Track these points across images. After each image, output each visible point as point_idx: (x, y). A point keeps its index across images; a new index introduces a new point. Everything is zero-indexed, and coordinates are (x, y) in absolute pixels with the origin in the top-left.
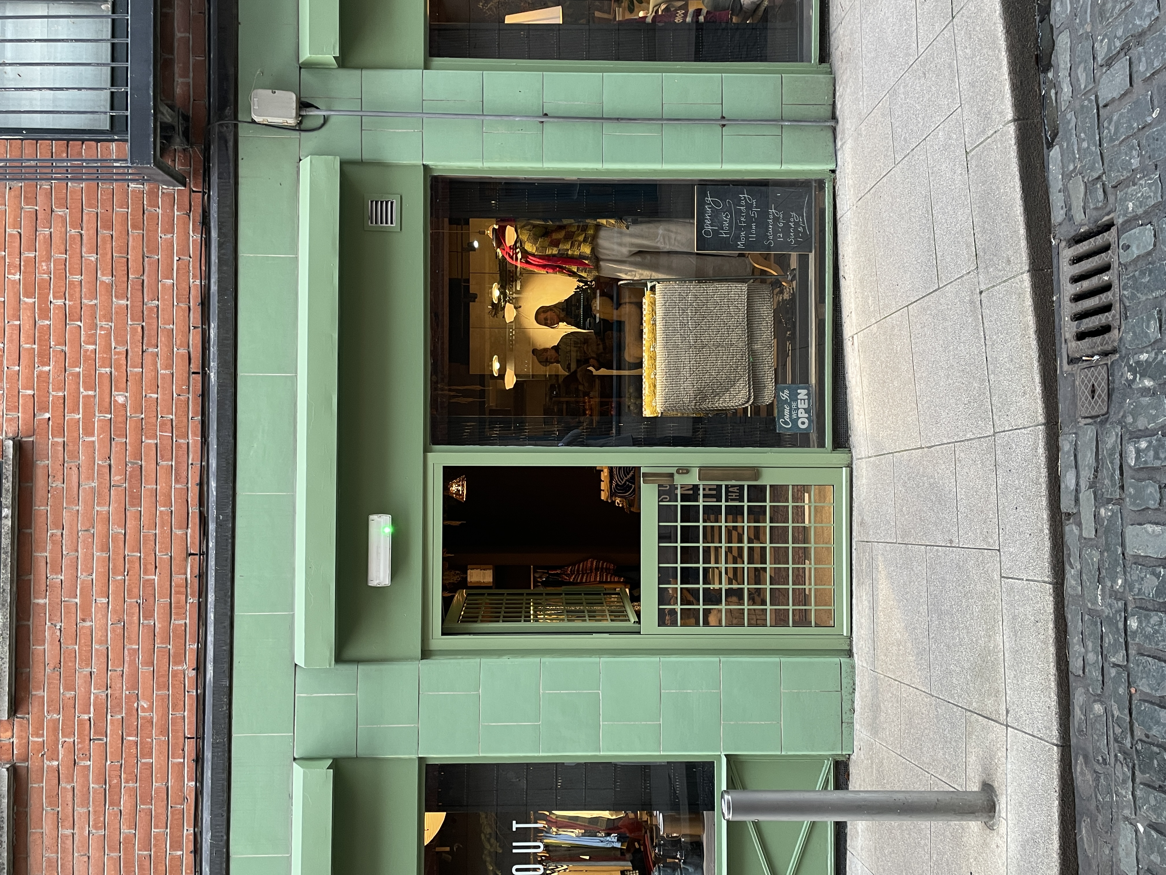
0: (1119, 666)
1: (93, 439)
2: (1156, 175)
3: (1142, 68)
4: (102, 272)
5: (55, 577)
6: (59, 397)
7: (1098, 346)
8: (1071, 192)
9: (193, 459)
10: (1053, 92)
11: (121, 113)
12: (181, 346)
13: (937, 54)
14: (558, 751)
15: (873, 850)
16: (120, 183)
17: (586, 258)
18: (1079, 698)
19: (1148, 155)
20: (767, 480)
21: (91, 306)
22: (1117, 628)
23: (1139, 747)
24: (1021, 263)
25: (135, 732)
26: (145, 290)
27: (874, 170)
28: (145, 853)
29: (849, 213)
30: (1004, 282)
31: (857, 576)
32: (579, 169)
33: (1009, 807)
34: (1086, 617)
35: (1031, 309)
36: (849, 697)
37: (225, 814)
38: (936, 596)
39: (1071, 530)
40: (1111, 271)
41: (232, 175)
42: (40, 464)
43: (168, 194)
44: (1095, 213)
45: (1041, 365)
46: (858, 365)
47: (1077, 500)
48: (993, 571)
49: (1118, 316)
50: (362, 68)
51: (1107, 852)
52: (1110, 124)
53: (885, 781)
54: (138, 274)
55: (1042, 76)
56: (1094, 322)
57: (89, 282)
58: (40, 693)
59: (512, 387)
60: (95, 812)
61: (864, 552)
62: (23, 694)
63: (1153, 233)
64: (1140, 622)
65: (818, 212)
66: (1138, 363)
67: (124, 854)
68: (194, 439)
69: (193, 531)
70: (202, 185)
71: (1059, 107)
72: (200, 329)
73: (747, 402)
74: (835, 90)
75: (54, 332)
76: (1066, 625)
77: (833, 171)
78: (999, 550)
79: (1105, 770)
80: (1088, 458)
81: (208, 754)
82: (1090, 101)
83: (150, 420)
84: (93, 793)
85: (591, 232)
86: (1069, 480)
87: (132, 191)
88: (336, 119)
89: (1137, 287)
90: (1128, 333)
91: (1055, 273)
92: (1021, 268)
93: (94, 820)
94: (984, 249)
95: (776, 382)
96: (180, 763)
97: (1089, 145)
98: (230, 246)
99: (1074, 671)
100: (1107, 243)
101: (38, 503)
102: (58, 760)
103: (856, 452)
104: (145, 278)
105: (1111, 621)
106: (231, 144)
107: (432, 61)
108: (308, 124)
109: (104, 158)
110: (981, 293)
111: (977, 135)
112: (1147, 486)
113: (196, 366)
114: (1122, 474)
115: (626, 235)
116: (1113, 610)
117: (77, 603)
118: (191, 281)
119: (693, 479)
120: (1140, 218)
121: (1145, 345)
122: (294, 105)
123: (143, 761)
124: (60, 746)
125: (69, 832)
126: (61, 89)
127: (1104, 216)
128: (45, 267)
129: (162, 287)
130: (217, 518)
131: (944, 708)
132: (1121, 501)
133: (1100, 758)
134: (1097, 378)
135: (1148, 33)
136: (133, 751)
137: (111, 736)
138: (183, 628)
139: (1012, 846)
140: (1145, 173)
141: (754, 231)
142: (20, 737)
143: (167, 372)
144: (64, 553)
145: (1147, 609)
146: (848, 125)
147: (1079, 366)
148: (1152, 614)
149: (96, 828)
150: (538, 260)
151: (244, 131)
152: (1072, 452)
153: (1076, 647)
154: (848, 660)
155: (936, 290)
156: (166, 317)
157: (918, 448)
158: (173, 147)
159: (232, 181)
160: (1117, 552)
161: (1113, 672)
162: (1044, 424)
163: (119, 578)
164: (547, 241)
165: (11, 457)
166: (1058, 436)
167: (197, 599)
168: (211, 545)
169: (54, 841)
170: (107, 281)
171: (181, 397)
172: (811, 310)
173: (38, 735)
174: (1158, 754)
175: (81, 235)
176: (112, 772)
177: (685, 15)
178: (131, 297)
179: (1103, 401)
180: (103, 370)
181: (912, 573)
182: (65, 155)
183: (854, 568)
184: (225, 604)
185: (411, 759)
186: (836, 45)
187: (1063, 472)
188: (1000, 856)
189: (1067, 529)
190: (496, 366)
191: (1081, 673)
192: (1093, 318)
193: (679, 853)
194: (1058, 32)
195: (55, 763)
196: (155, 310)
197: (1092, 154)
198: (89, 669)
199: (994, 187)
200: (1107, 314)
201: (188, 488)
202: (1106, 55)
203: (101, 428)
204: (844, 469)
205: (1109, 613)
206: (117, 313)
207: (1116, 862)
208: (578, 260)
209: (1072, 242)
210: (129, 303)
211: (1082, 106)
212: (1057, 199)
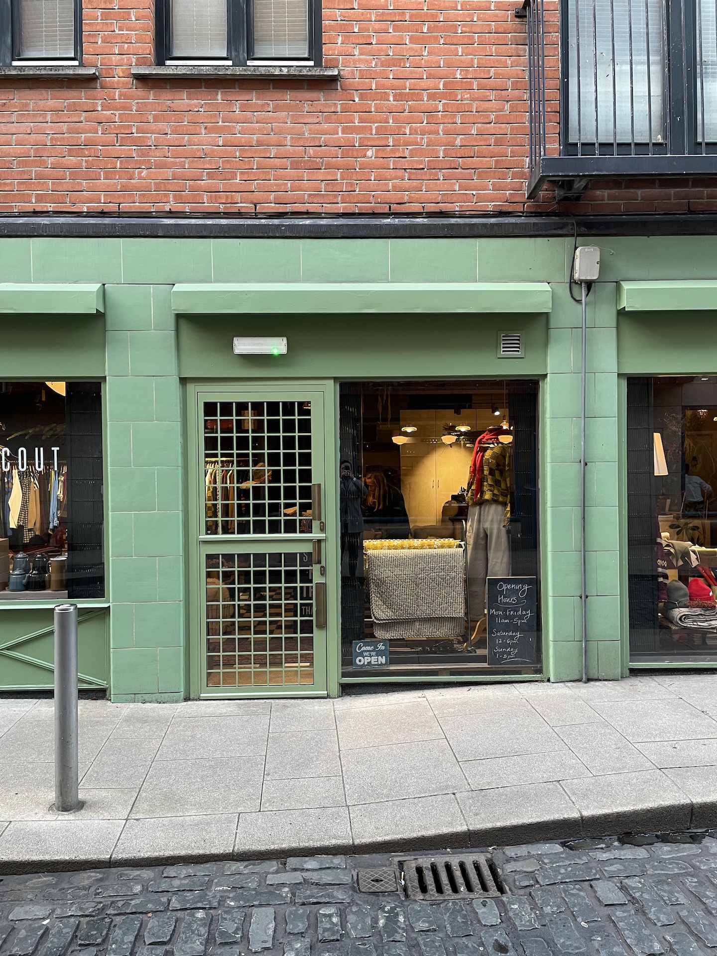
0: (169, 904)
1: (340, 133)
2: (538, 926)
3: (619, 913)
4: (463, 139)
5: (238, 107)
6: (370, 108)
7: (411, 884)
8: (527, 861)
9: (326, 207)
10: (603, 846)
11: (580, 151)
12: (410, 197)
13: (633, 758)
14: (111, 480)
15: (37, 719)
16: (529, 150)
17: (481, 496)
18: (146, 874)
19: (553, 919)
20: (317, 635)
21: (438, 131)
22: (196, 903)
23: (107, 920)
24: (475, 824)
25: (123, 167)
26: (451, 170)
27: (549, 711)
28: (34, 175)
29: (517, 692)
30: (461, 811)
31: (245, 704)
32: (546, 490)
33: (65, 822)
34: (207, 879)
35: (441, 832)
36: (154, 699)
37: (62, 234)
38: (228, 763)
39: (274, 865)
40: (467, 893)
41: (537, 233)
42: (321, 95)
43: (522, 186)
44: (511, 879)
45: (398, 840)
46: (403, 702)
47: (295, 870)
48: (244, 807)
49: (433, 898)
50: (618, 327)
51: (29, 897)
52: (577, 889)
53: (89, 728)
54: (462, 165)
55: (616, 837)
56: (429, 880)
57: (455, 129)
58: (151, 97)
59: (394, 442)
60: (64, 138)
61: (263, 708)
62: (150, 84)
63: (495, 924)
64: (201, 920)
65: (518, 669)
66: (397, 914)
67: (32, 160)
68: (341, 208)
69: (273, 208)
70: (529, 211)
71: (593, 850)
72: (422, 211)
73: (375, 618)
74: (609, 680)
75: (418, 104)
76: (202, 863)
77: (549, 680)
78: (260, 811)
79: (90, 895)
80: (327, 877)
81: (107, 221)
82: (595, 874)
83: (354, 175)
84: (78, 137)
85: (501, 499)
86: (311, 863)
87: (523, 159)
88: (580, 309)
89: (454, 913)
90: (420, 906)
91: (467, 850)
92: (471, 824)
93: (58, 138)
94: (486, 796)
95: (390, 640)
96: (100, 200)
97: (562, 874)
98: (484, 233)
99: (167, 870)
100: (489, 889)
101: (292, 94)
102: (102, 110)
103: (339, 701)
104: (459, 170)
105: (202, 898)
106: (559, 232)
107: (624, 379)
108: (575, 288)
109: (546, 139)
110: (454, 794)
111: (572, 789)
112: (303, 923)
113: (396, 208)
114: (314, 903)
115: (499, 525)
116: (211, 899)
117: (218, 123)
118: (458, 204)
119: (317, 579)
120: (506, 914)
121: (410, 920)
122: (589, 278)
123: (102, 173)
124: (112, 112)
125: (49, 119)
126: (596, 107)
127: (508, 886)
128: (466, 96)
129: (453, 182)
130: (283, 225)
131: (143, 771)
132: (293, 903)
133: (100, 890)
134: (387, 883)
135: (645, 917)
136: (109, 166)
137: (121, 150)
138: (201, 201)
139: (36, 824)
140: (540, 917)
141: (503, 621)
142: (118, 82)
143: (390, 188)
144: (255, 113)
145: (210, 924)
146: (583, 691)
147: (396, 869)
148: (207, 929)
149: (52, 139)
150: (479, 460)
151: (569, 241)
152: (332, 865)
153: (184, 871)
154: (182, 697)
155: (457, 759)
156: (431, 186)
157: (339, 748)
158: (556, 189)
159: (532, 233)
160: (255, 901)
161: (164, 900)
162: (353, 844)
163: (238, 154)
164: (494, 467)
165: (325, 74)
166: (345, 855)
167: (223, 211)
168: (263, 221)
169: (42, 108)
170: (457, 142)
171: (372, 197)
172: (445, 665)
173: (120, 95)
174: (101, 935)
175: (491, 123)
176: (93, 150)
177: (663, 567)
178: (445, 160)
179: (370, 888)
180: (391, 140)
181: (245, 745)
182: (549, 110)
183: (252, 701)
184: (219, 232)
185: (105, 371)
186: (642, 681)
187: (318, 859)
188: (29, 815)
189: (275, 863)
190: (409, 430)
191: (165, 875)
192: (433, 879)
193: (36, 572)
194: (647, 849)
195: (99, 109)
196: (436, 178)
197: (556, 876)
198: (169, 132)
199: (532, 802)
200: (435, 890)
201: (305, 203)
202: (629, 886)
203: (348, 139)
204: (326, 692)
205: (209, 896)
206: (434, 149)
207: (21, 904)
208: (480, 490)
209: (490, 863)
210: (441, 158)
211: (591, 868)
212: (522, 850)
